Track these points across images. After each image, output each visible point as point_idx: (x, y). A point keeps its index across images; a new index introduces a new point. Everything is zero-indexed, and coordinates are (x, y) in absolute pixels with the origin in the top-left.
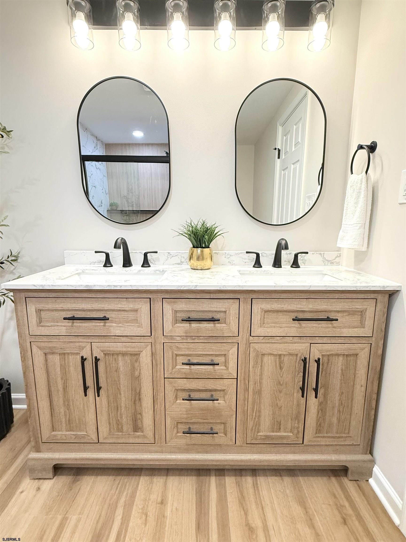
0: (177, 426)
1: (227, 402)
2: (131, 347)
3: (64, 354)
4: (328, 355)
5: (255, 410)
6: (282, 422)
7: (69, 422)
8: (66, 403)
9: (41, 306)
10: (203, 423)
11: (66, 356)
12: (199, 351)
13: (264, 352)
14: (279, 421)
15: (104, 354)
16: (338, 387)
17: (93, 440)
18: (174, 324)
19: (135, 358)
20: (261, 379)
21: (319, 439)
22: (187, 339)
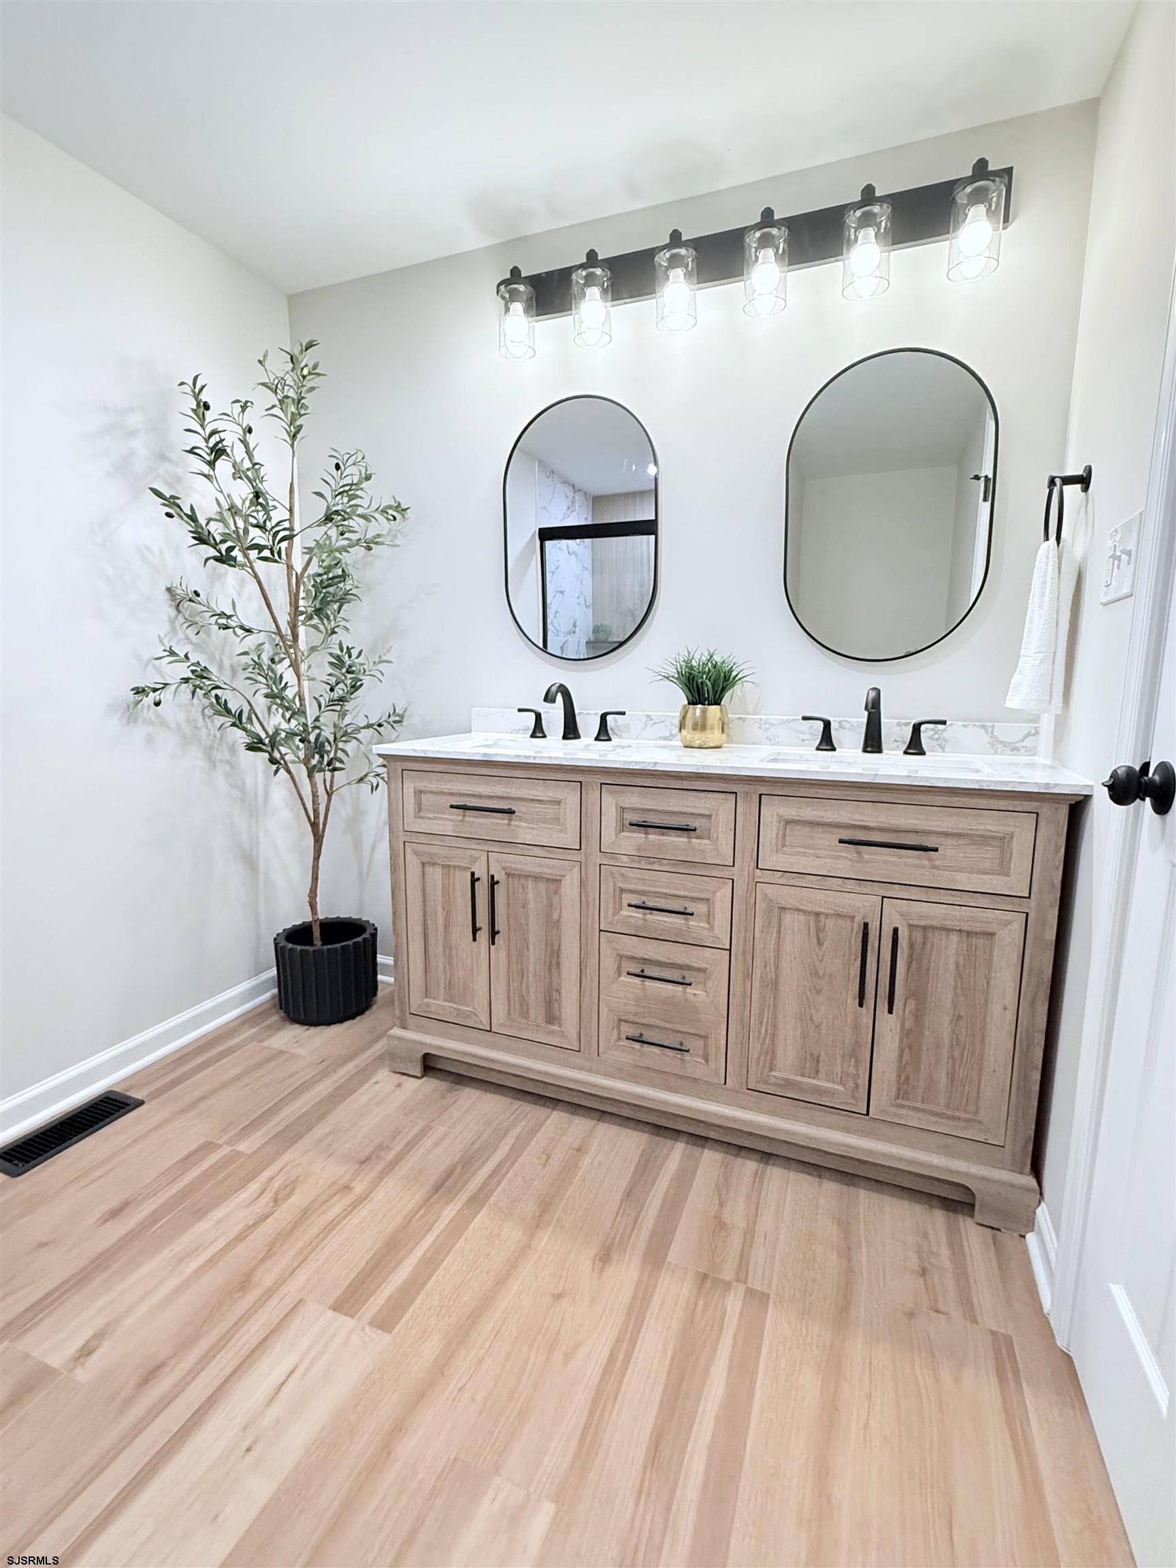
0: (619, 1026)
1: (711, 995)
2: (547, 867)
3: (449, 867)
4: (925, 928)
5: (765, 1020)
6: (820, 1059)
7: (450, 986)
8: (447, 952)
9: (423, 784)
10: (666, 1029)
11: (452, 869)
12: (661, 887)
13: (784, 904)
14: (816, 1054)
15: (506, 873)
16: (948, 1003)
17: (482, 1024)
18: (618, 831)
19: (553, 887)
20: (778, 957)
21: (904, 1111)
22: (639, 862)
